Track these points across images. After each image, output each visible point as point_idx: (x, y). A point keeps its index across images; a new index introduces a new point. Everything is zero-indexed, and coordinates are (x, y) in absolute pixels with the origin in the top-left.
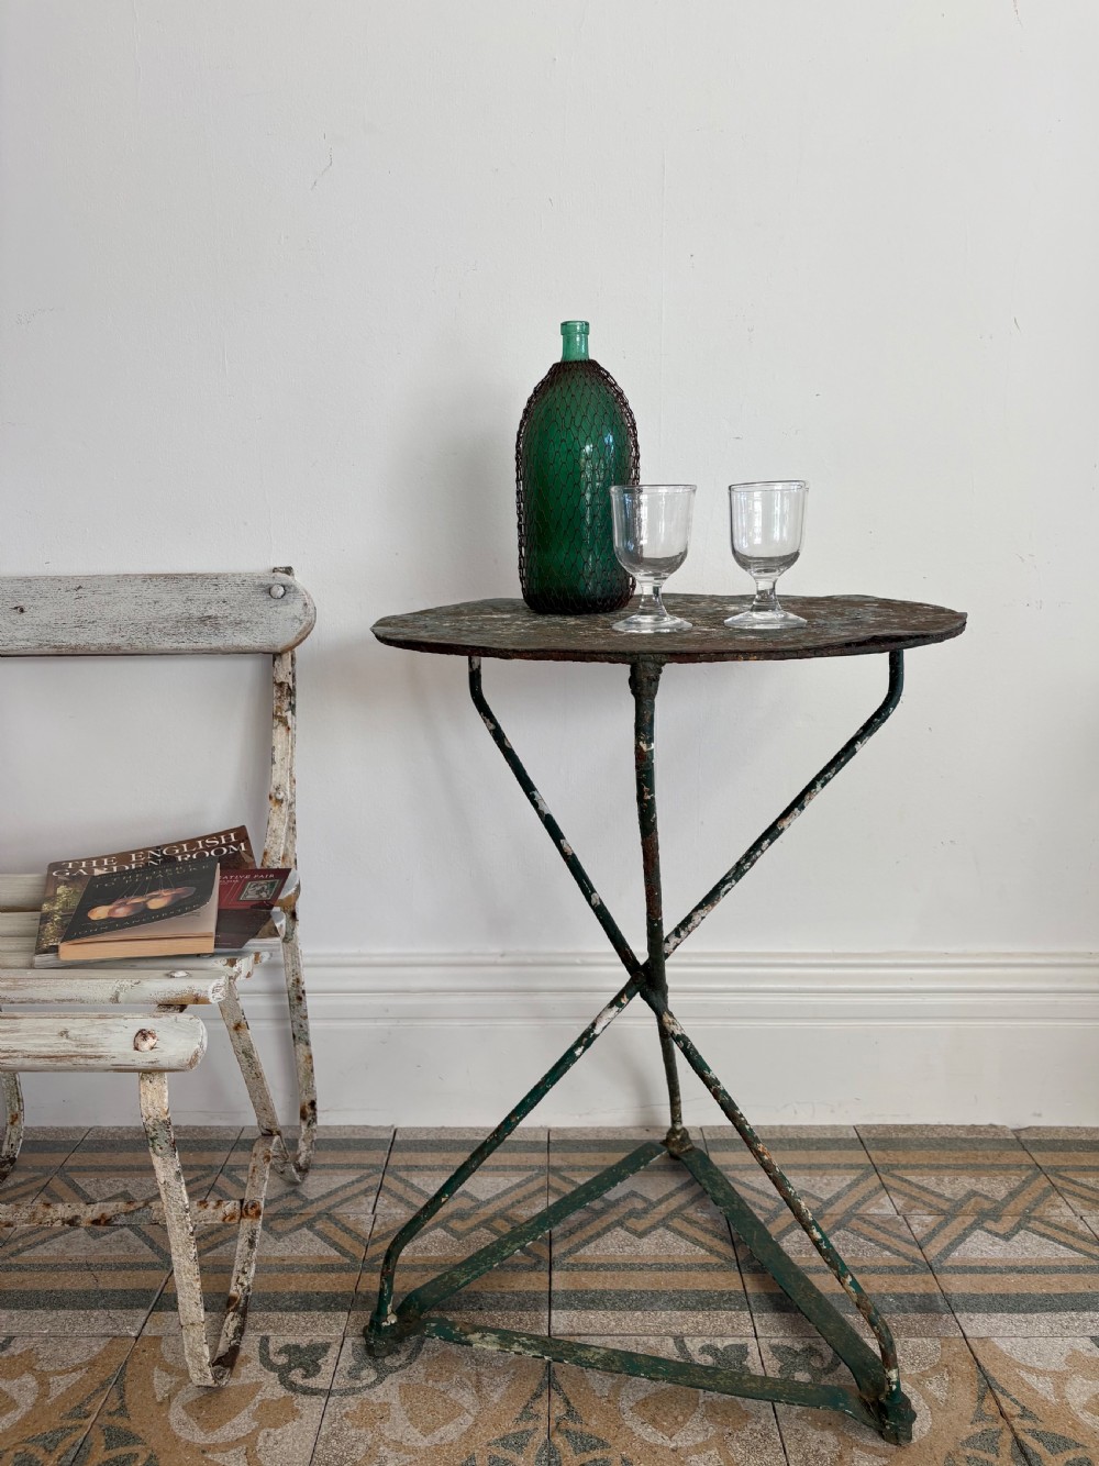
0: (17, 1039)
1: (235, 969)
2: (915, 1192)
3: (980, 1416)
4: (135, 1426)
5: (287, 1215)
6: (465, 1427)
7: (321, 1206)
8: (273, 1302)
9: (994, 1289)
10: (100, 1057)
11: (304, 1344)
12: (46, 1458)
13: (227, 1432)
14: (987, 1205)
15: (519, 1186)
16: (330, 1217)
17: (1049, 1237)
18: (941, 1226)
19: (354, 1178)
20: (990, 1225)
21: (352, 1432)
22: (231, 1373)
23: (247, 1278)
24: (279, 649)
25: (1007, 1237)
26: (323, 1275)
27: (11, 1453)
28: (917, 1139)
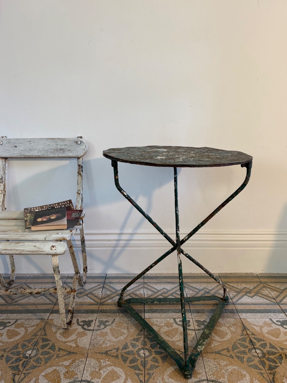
0: (24, 247)
1: (72, 233)
2: (231, 288)
3: (242, 335)
4: (48, 338)
5: (81, 293)
6: (125, 337)
7: (89, 291)
8: (79, 312)
9: (248, 308)
10: (43, 251)
11: (87, 320)
12: (29, 344)
13: (70, 339)
14: (248, 290)
15: (137, 287)
16: (92, 294)
17: (262, 297)
18: (237, 295)
19: (97, 285)
20: (248, 295)
21: (99, 338)
22: (70, 326)
23: (73, 306)
24: (79, 157)
25: (252, 297)
26: (90, 306)
27: (20, 343)
28: (233, 276)
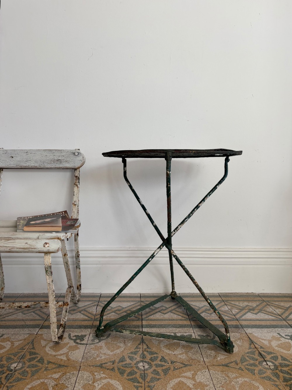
0: (15, 244)
2: (233, 305)
3: (250, 348)
4: (37, 351)
5: (74, 310)
6: (122, 350)
7: (83, 308)
8: (72, 327)
9: (253, 324)
10: (35, 249)
11: (80, 335)
12: (14, 357)
13: (61, 352)
14: (251, 308)
15: (133, 304)
16: (85, 311)
17: (266, 314)
18: (240, 312)
19: (91, 303)
20: (252, 311)
21: (93, 352)
22: (61, 340)
23: (65, 320)
24: (76, 168)
25: (256, 314)
26: (84, 322)
27: (5, 357)
28: (234, 295)
